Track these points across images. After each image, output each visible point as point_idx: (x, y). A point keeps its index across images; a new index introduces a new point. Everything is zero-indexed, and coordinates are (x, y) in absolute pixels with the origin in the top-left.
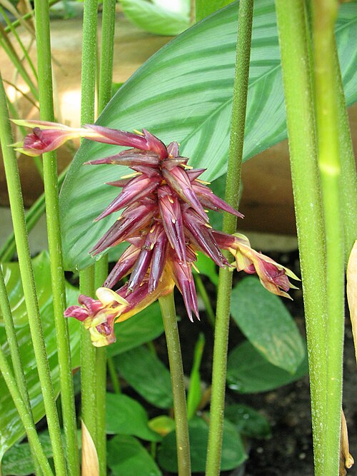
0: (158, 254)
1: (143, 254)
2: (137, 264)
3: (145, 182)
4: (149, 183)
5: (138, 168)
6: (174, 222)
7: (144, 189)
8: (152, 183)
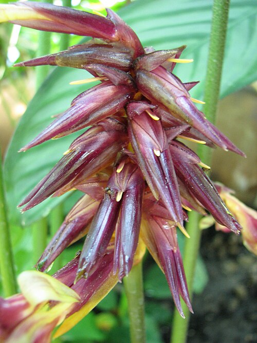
0: (130, 209)
1: (104, 209)
2: (94, 227)
3: (109, 91)
4: (115, 94)
5: (98, 68)
6: (158, 153)
7: (107, 102)
8: (120, 95)
